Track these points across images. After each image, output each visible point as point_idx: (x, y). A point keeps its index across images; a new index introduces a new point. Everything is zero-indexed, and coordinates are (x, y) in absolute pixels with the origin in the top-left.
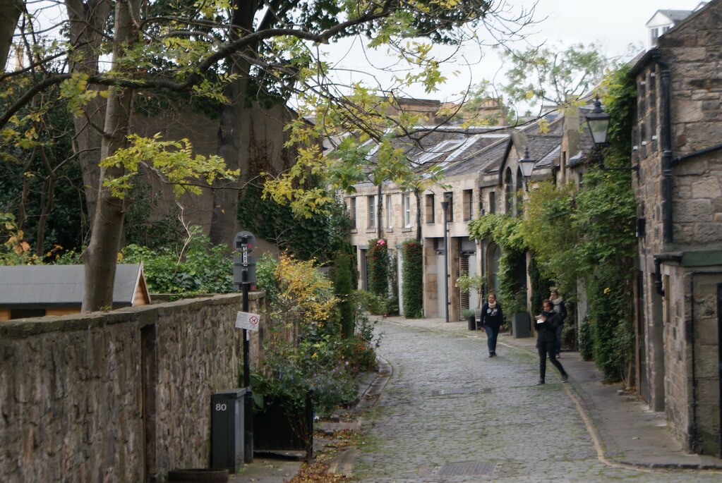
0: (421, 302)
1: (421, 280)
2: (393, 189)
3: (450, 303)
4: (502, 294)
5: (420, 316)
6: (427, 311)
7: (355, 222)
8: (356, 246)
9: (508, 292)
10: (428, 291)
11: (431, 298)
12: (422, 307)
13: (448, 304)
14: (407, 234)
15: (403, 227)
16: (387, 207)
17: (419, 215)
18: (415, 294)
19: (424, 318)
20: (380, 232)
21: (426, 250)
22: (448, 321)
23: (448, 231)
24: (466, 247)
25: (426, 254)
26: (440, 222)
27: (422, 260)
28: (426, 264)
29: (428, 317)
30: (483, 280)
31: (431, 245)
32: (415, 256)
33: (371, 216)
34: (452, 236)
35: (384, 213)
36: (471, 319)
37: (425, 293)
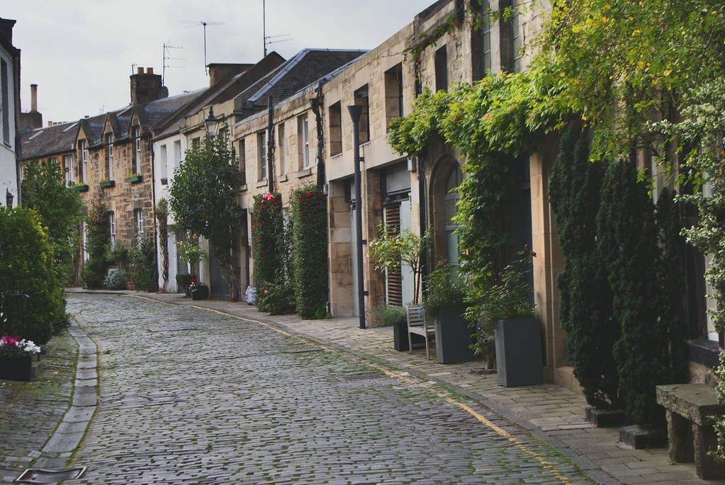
0: (327, 291)
1: (326, 254)
2: (287, 112)
3: (367, 293)
4: (466, 269)
5: (325, 316)
6: (336, 305)
7: (243, 173)
8: (246, 209)
9: (481, 266)
10: (335, 272)
11: (341, 284)
12: (327, 298)
13: (362, 294)
14: (305, 179)
15: (301, 168)
16: (281, 144)
17: (321, 146)
18: (316, 276)
19: (331, 318)
20: (272, 184)
21: (332, 202)
22: (363, 326)
23: (363, 159)
24: (394, 186)
25: (332, 209)
26: (349, 149)
27: (327, 219)
28: (332, 226)
29: (337, 317)
30: (423, 244)
31: (340, 193)
32: (315, 213)
33: (262, 162)
34: (368, 167)
35: (277, 154)
36: (400, 326)
37: (331, 274)
